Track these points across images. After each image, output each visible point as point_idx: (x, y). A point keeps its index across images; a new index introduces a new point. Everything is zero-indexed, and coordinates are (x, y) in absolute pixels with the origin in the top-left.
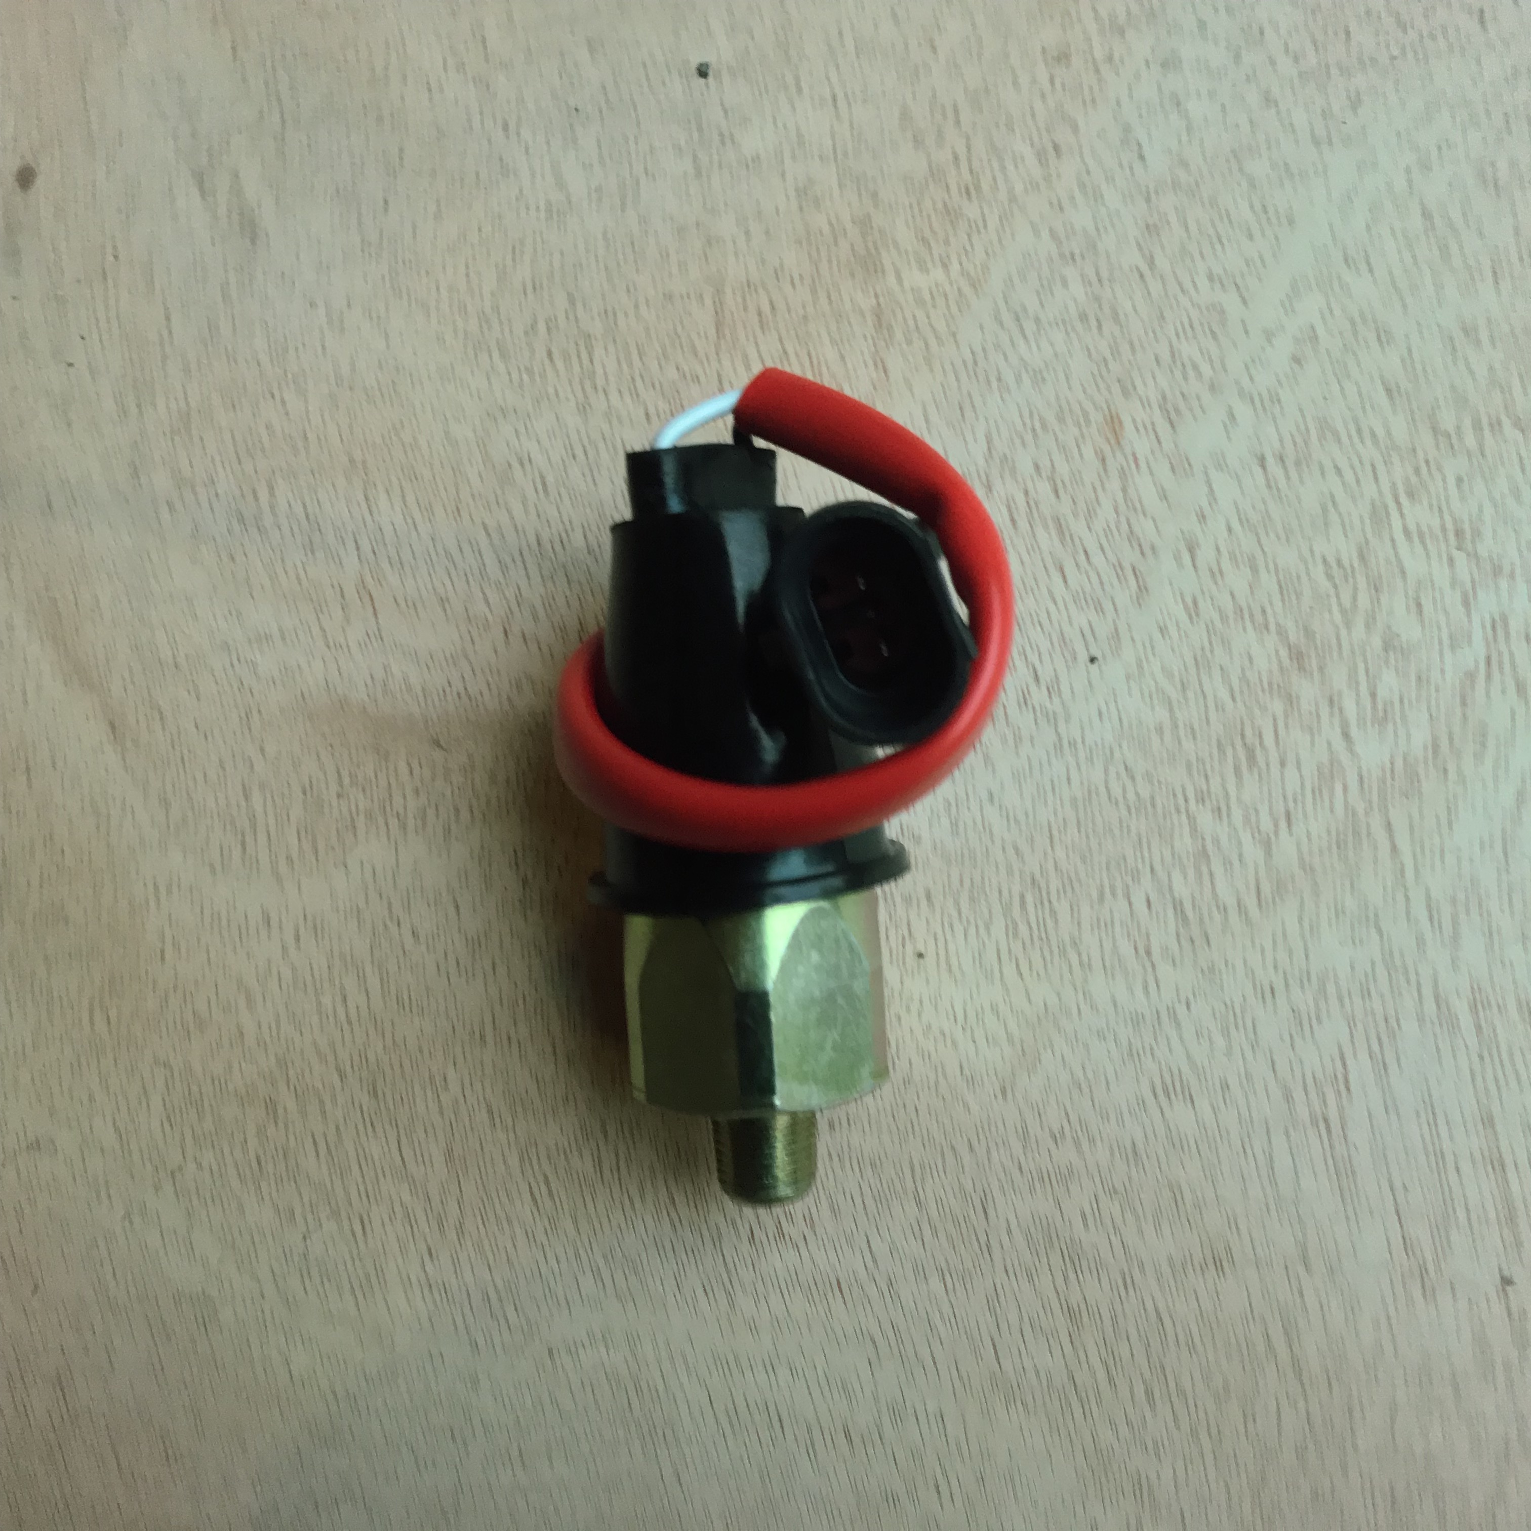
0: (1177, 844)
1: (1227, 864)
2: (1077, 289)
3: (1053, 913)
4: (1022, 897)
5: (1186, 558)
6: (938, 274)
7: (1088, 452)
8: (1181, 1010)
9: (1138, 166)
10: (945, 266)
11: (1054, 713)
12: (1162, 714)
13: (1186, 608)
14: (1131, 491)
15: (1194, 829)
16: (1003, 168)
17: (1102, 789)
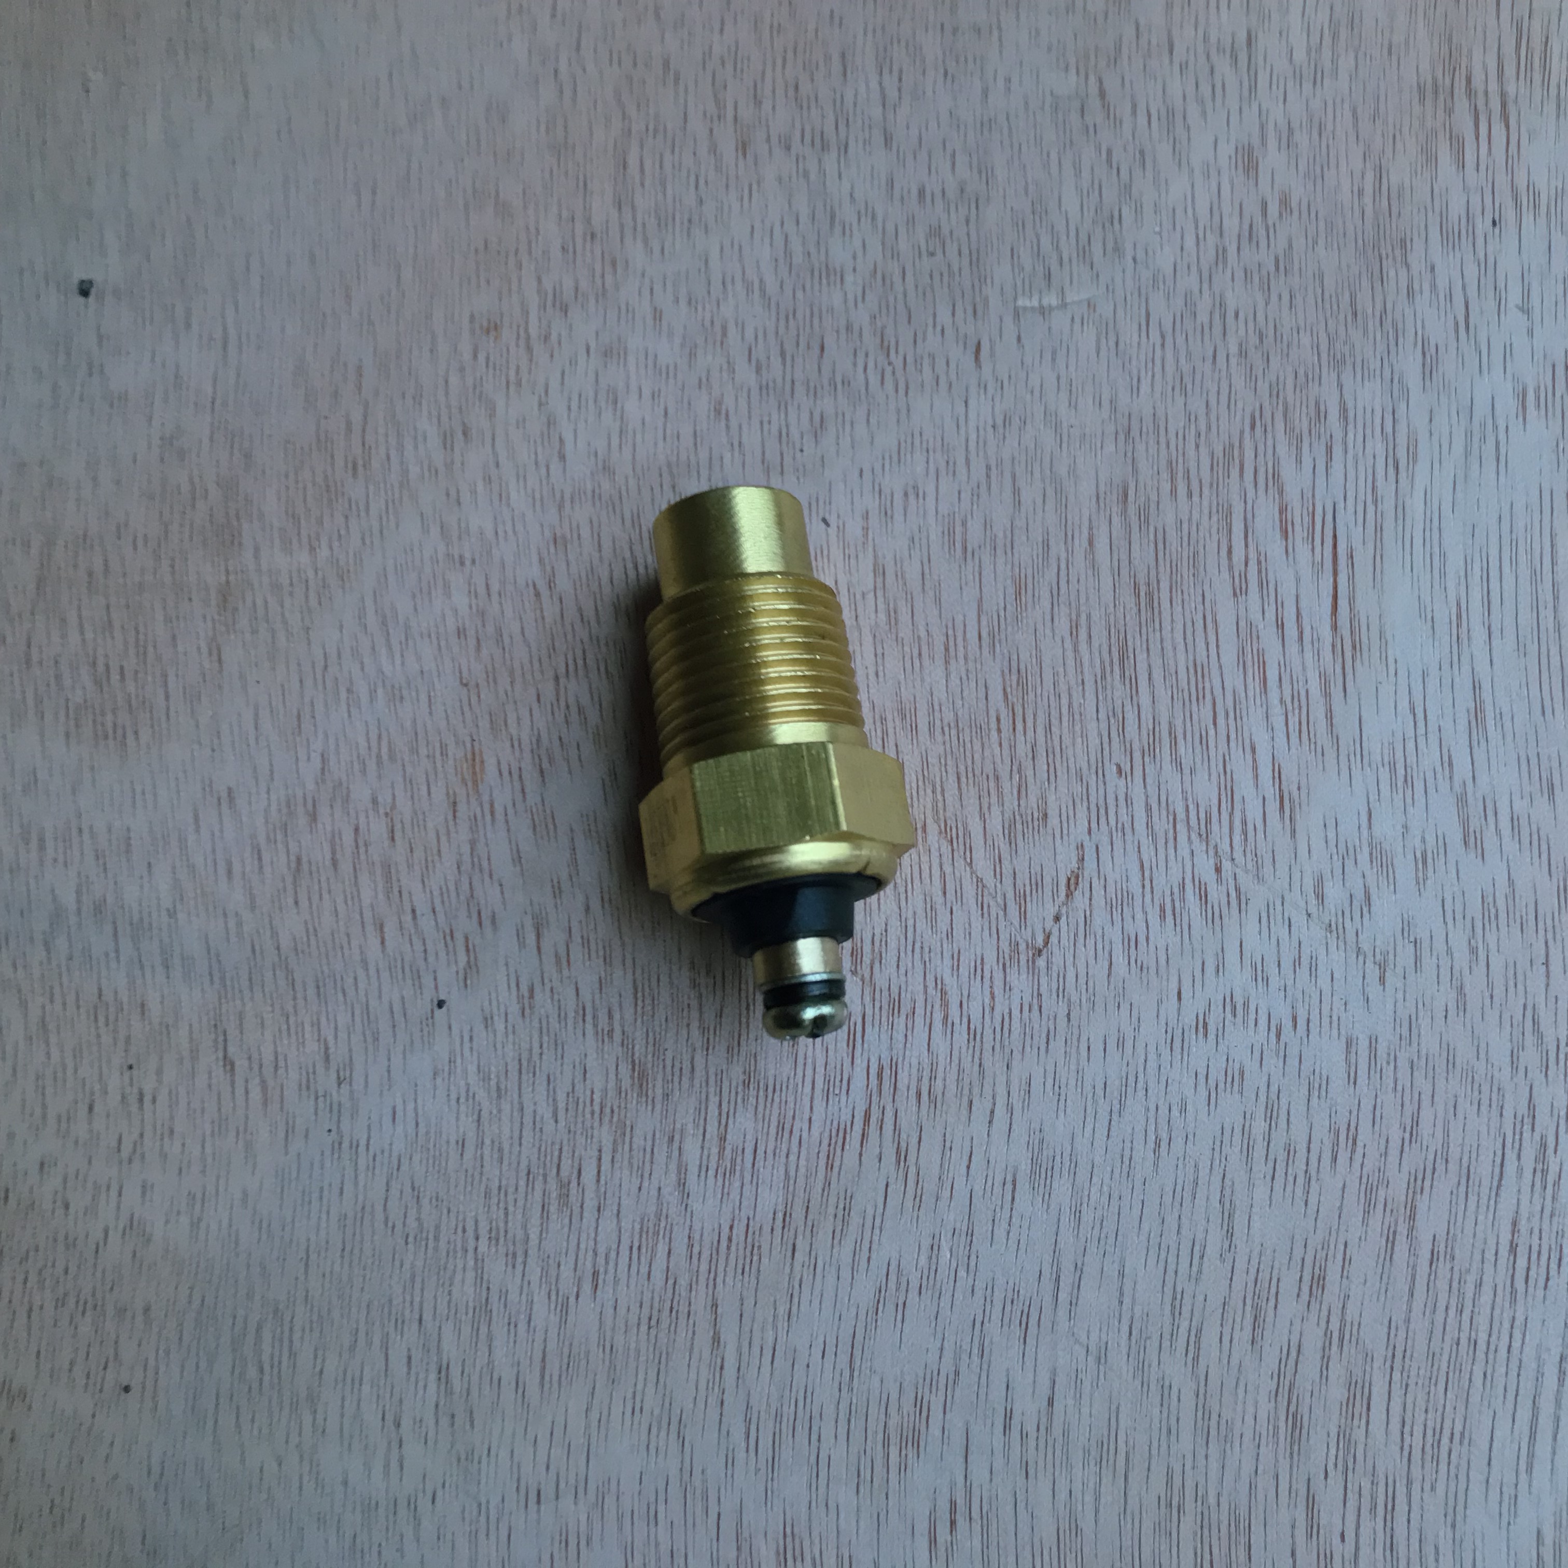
0: (456, 1291)
1: (512, 1324)
2: (461, 600)
3: (292, 1354)
4: (259, 1329)
5: (531, 939)
6: (304, 558)
7: (439, 793)
8: (424, 1504)
9: (555, 466)
10: (312, 549)
11: (340, 1104)
12: (467, 1124)
13: (520, 998)
14: (481, 847)
15: (480, 1278)
16: (401, 448)
17: (379, 1208)
